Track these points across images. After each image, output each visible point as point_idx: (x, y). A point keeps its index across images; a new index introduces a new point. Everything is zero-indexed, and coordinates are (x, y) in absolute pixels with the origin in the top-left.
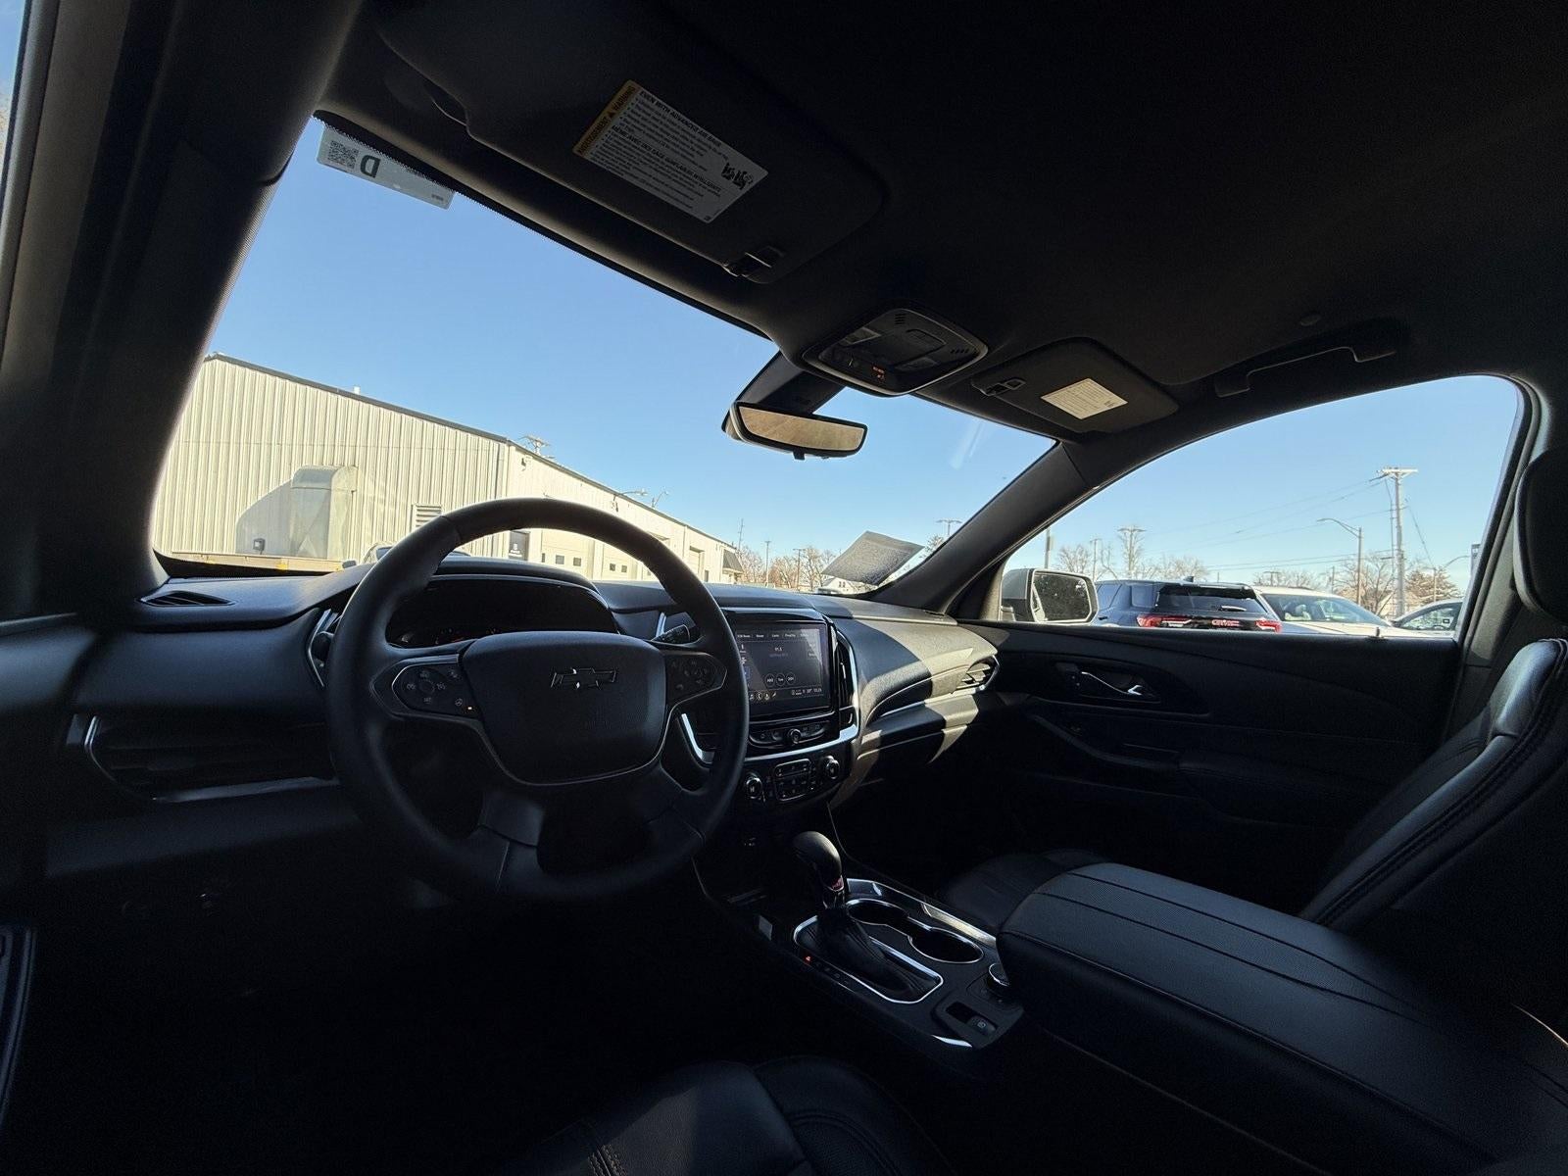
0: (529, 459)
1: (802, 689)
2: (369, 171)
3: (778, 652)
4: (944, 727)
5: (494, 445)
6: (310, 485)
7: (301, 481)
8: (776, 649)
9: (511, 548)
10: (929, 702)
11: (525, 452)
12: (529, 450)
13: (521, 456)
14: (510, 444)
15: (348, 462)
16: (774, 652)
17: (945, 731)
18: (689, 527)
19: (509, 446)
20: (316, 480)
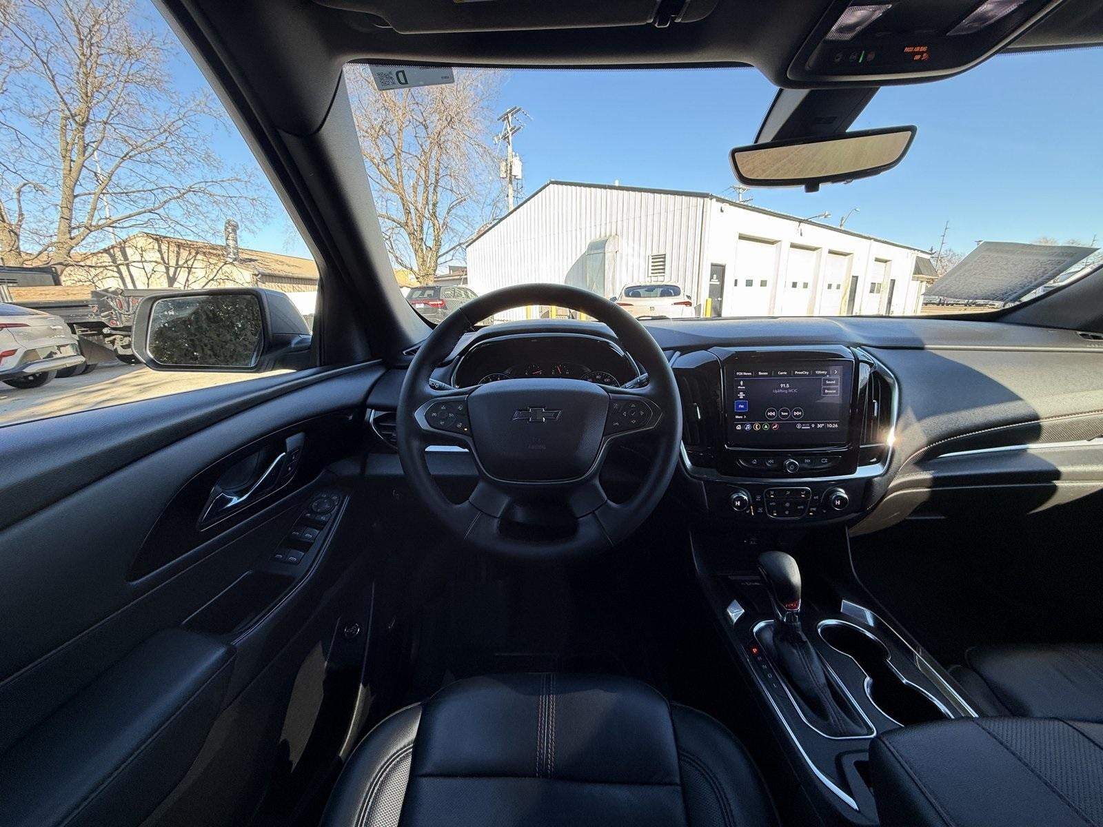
0: (726, 206)
1: (811, 424)
2: (403, 81)
3: (783, 388)
4: (1058, 479)
5: (700, 200)
6: (596, 252)
7: (591, 250)
8: (782, 385)
9: (712, 278)
10: (1034, 448)
11: (723, 201)
12: (727, 199)
13: (720, 205)
14: (712, 197)
15: (613, 233)
16: (780, 388)
17: (1058, 483)
18: (876, 240)
19: (711, 199)
20: (598, 247)
